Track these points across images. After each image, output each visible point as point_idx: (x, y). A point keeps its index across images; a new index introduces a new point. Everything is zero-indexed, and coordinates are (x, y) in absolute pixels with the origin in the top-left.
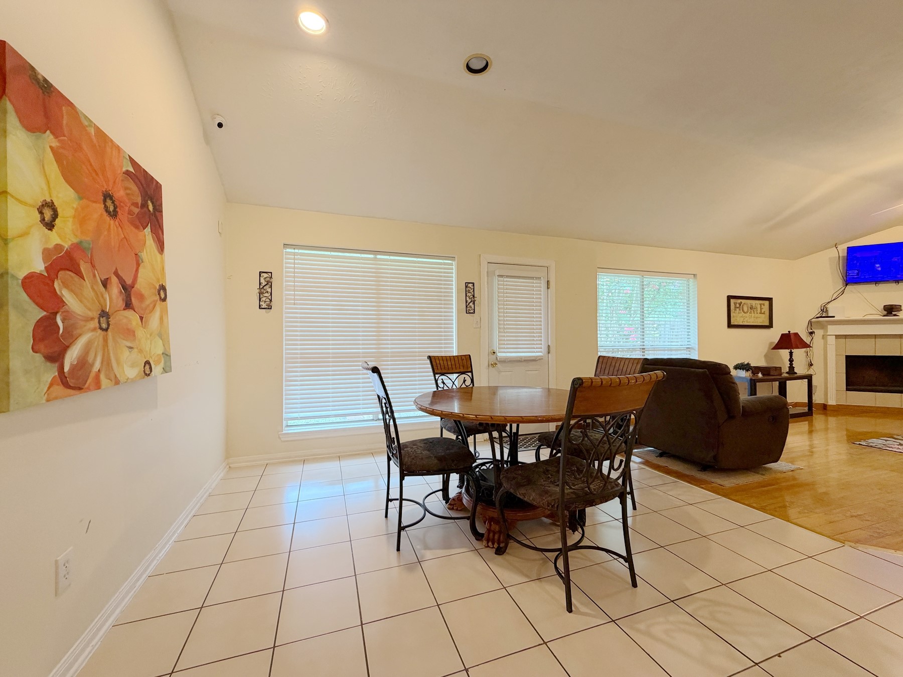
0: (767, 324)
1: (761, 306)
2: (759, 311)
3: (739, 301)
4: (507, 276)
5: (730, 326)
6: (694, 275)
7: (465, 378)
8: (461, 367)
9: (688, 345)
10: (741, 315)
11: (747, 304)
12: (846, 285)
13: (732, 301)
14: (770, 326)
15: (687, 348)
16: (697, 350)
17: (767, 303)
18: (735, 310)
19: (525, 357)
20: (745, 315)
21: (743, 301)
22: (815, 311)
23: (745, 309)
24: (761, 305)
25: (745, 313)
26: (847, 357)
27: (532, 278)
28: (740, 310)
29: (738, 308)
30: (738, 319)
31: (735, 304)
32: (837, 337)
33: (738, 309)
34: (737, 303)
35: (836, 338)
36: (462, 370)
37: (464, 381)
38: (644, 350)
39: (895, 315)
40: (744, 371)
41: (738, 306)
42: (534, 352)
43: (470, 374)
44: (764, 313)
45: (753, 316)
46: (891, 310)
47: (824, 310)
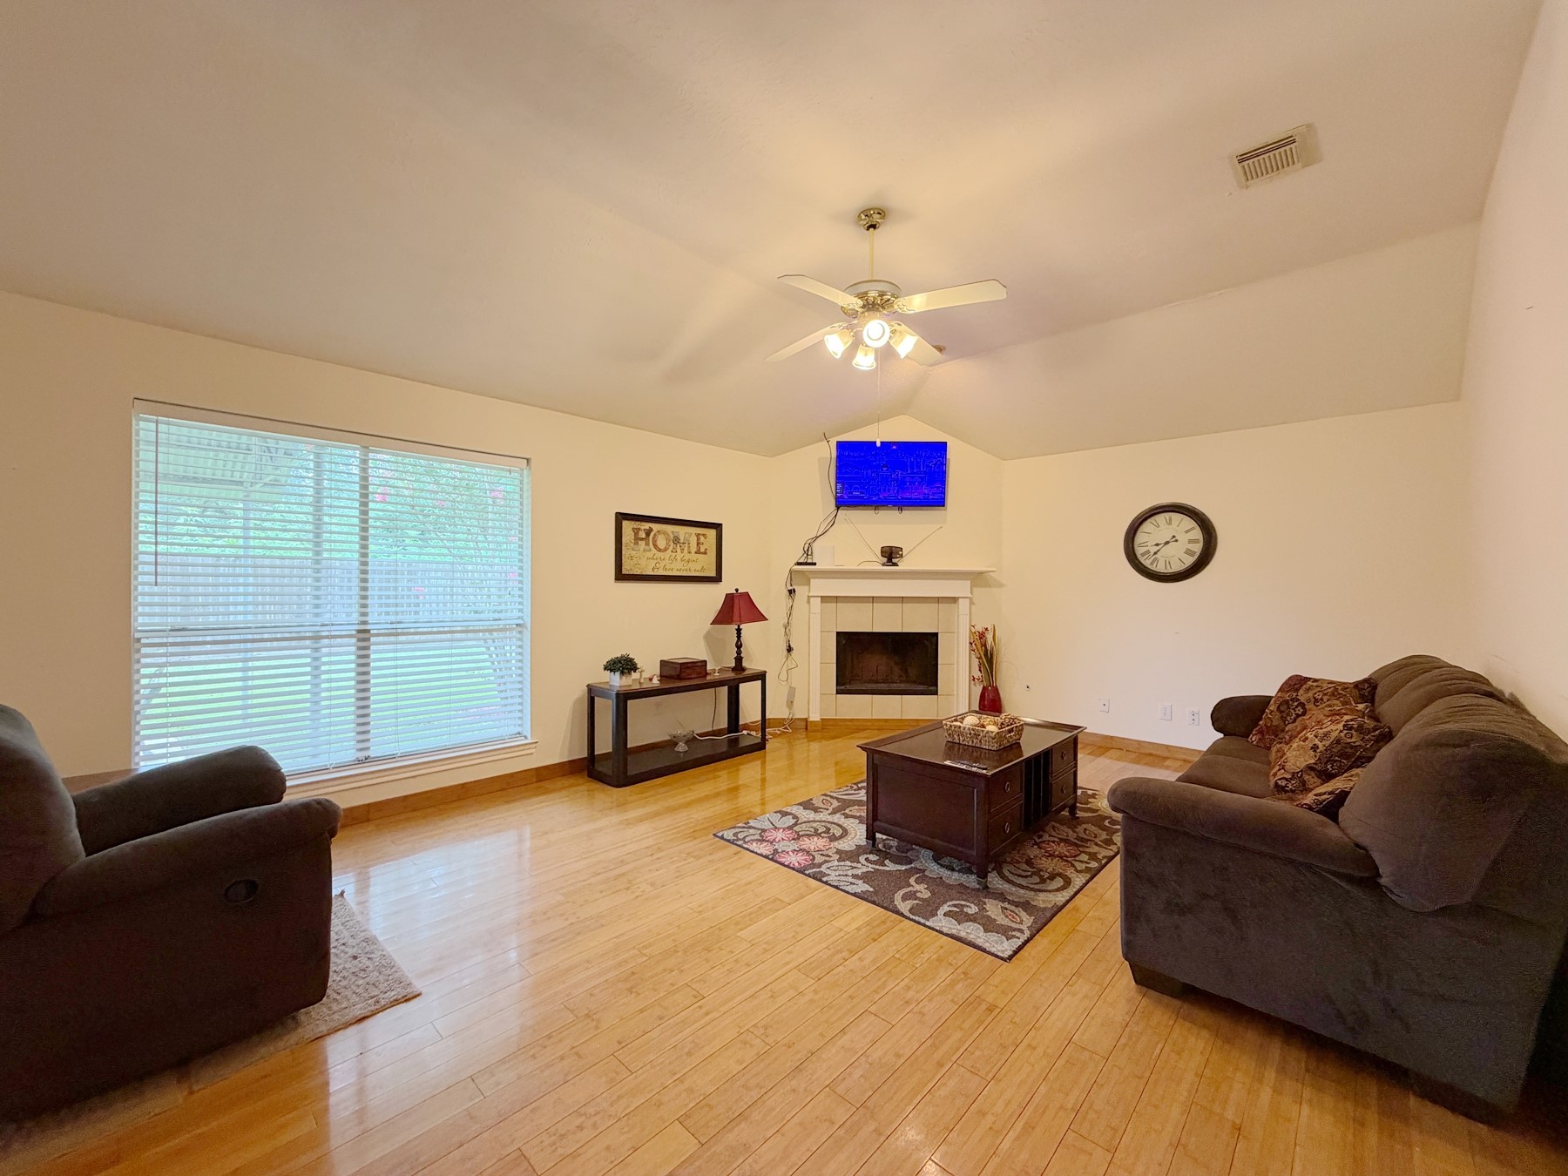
0: (713, 574)
1: (698, 539)
2: (694, 549)
3: (647, 526)
5: (621, 576)
6: (528, 460)
10: (650, 555)
11: (665, 533)
12: (838, 508)
13: (626, 524)
14: (717, 579)
15: (517, 625)
16: (529, 629)
17: (712, 533)
18: (636, 543)
20: (659, 554)
21: (656, 527)
22: (798, 555)
23: (661, 543)
24: (698, 535)
25: (660, 550)
26: (838, 634)
28: (647, 544)
29: (642, 539)
30: (643, 562)
31: (636, 531)
32: (824, 599)
33: (642, 543)
34: (639, 529)
35: (822, 602)
38: (365, 636)
39: (896, 564)
40: (618, 674)
41: (643, 535)
44: (705, 553)
45: (679, 559)
46: (891, 555)
47: (807, 552)
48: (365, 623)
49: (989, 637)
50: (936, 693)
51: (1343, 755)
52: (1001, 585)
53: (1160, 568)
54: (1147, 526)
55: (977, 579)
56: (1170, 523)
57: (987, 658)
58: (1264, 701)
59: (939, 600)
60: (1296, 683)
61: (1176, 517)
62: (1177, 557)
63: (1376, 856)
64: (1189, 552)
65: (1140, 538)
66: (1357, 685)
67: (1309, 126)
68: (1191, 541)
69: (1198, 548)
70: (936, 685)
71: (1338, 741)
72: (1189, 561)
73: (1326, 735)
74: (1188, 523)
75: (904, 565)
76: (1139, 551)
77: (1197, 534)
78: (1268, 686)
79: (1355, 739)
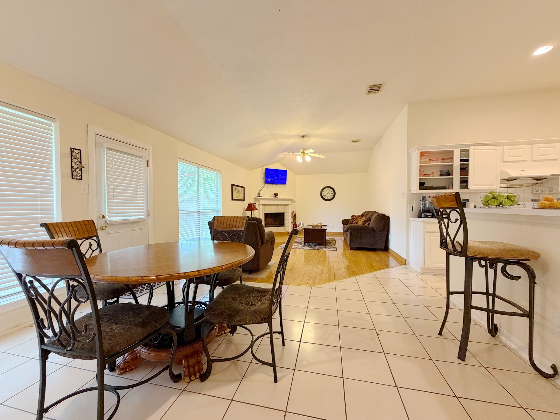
0: (243, 199)
1: (241, 190)
3: (235, 187)
4: (116, 151)
5: (232, 199)
6: (220, 171)
7: (90, 243)
8: (86, 233)
9: (217, 209)
10: (235, 194)
11: (238, 189)
12: (265, 184)
13: (233, 187)
14: (244, 200)
15: (217, 211)
16: (221, 212)
17: (243, 189)
19: (132, 219)
20: (237, 194)
21: (237, 187)
22: (256, 195)
23: (238, 191)
26: (265, 213)
27: (137, 156)
28: (235, 192)
29: (235, 190)
30: (235, 196)
32: (263, 205)
36: (87, 235)
37: (91, 246)
38: (199, 213)
39: (277, 197)
42: (138, 215)
43: (95, 238)
44: (242, 194)
45: (239, 195)
46: (276, 195)
47: (259, 194)
48: (199, 210)
49: (294, 213)
50: (284, 226)
51: (366, 222)
52: (296, 202)
53: (326, 198)
54: (324, 190)
55: (292, 200)
56: (328, 190)
57: (294, 217)
58: (349, 219)
59: (284, 205)
60: (353, 216)
61: (329, 189)
62: (329, 197)
63: (374, 227)
64: (331, 196)
65: (323, 193)
66: (361, 215)
67: (361, 139)
68: (332, 193)
69: (333, 195)
70: (284, 224)
71: (365, 220)
72: (331, 197)
73: (363, 220)
74: (331, 190)
75: (279, 197)
76: (323, 195)
77: (333, 192)
78: (349, 217)
79: (367, 219)
